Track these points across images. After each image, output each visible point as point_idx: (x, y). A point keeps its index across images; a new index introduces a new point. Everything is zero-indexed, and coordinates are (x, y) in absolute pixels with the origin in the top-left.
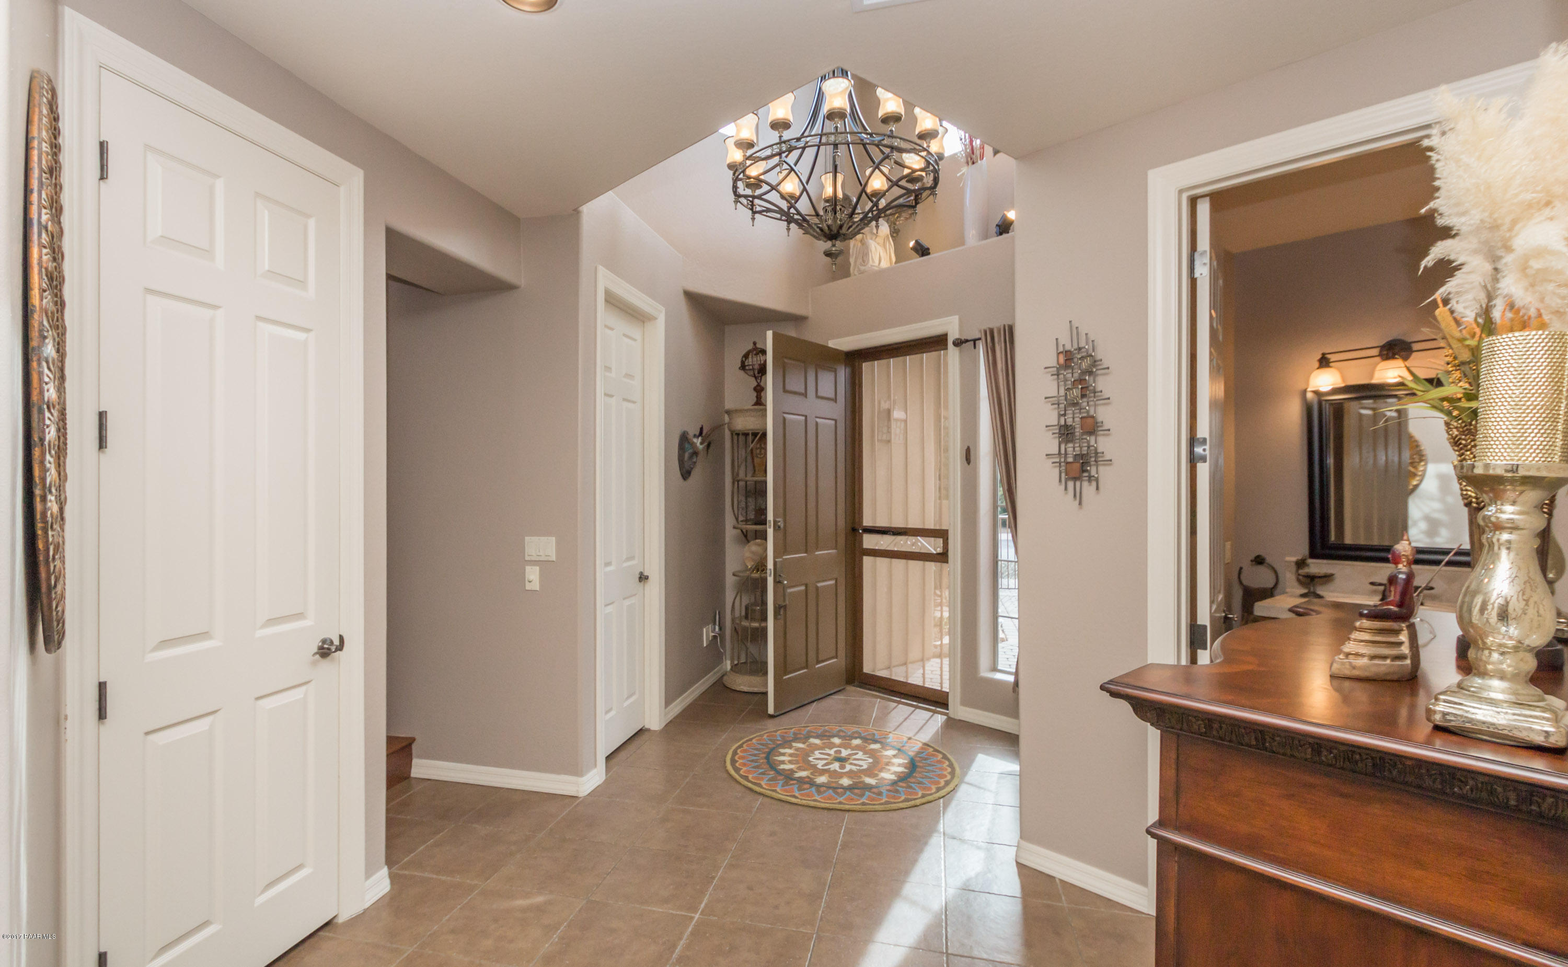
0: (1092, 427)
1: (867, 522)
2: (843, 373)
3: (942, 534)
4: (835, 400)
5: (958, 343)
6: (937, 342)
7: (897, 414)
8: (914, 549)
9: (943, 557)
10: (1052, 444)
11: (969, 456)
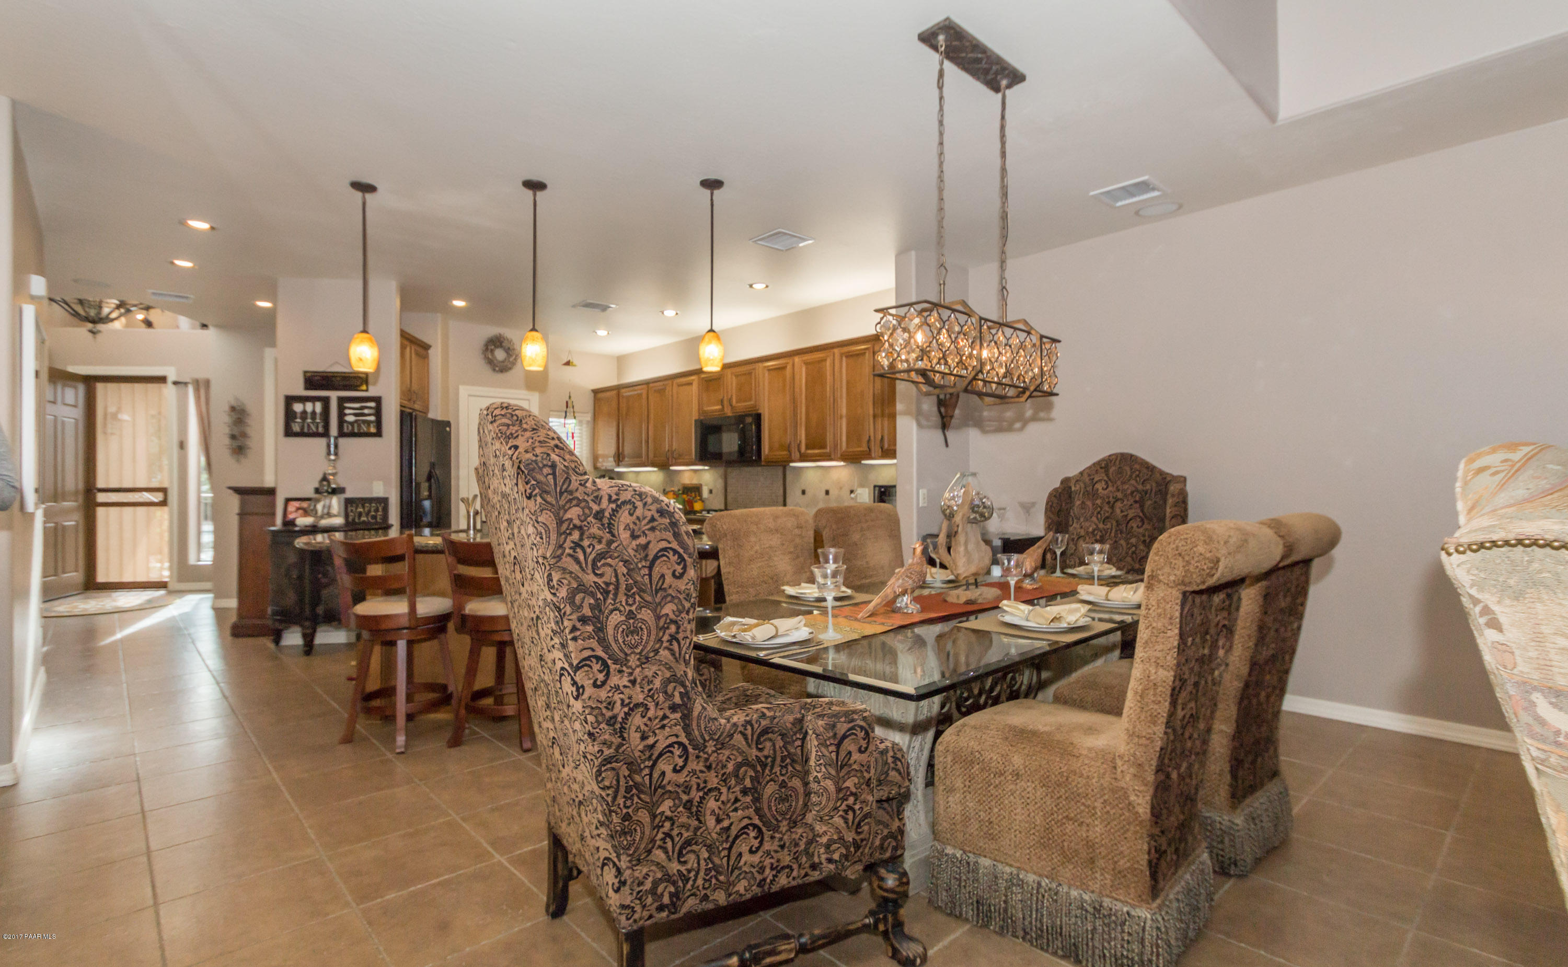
0: (244, 435)
1: (100, 484)
2: (81, 388)
3: (164, 490)
4: (75, 406)
5: (175, 383)
6: (162, 380)
7: (125, 417)
8: (141, 500)
9: (164, 503)
10: (227, 441)
11: (182, 445)
